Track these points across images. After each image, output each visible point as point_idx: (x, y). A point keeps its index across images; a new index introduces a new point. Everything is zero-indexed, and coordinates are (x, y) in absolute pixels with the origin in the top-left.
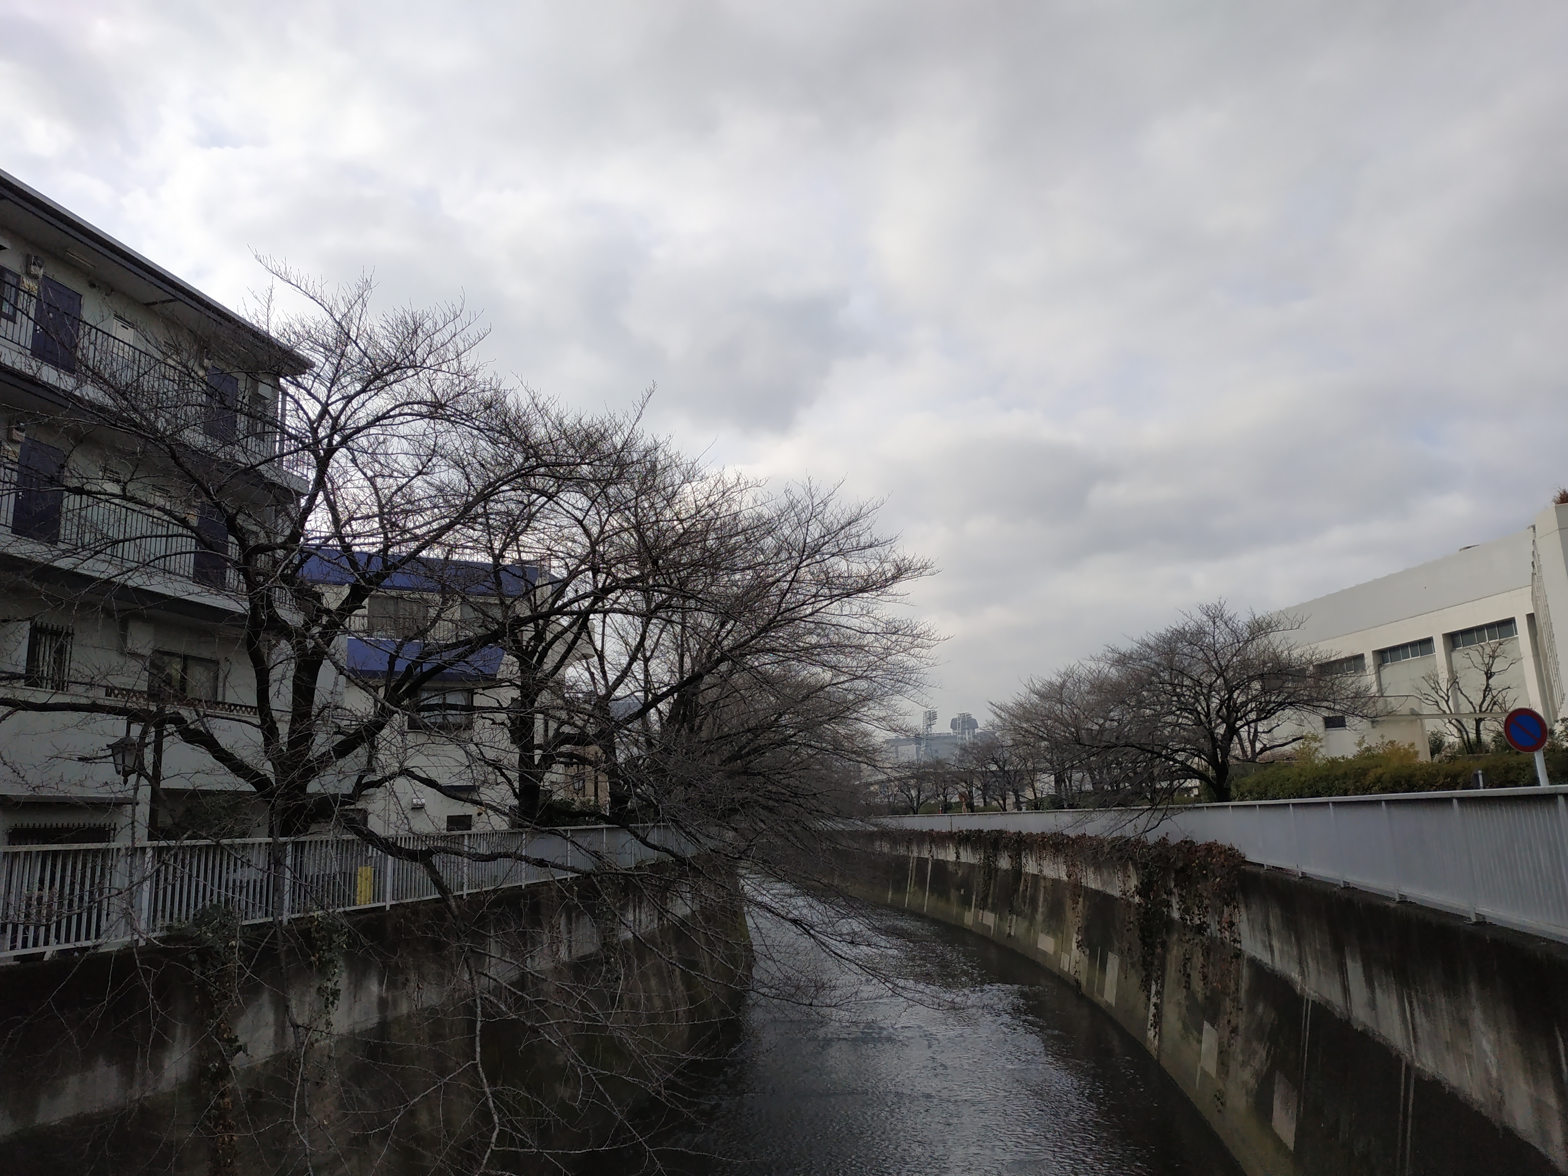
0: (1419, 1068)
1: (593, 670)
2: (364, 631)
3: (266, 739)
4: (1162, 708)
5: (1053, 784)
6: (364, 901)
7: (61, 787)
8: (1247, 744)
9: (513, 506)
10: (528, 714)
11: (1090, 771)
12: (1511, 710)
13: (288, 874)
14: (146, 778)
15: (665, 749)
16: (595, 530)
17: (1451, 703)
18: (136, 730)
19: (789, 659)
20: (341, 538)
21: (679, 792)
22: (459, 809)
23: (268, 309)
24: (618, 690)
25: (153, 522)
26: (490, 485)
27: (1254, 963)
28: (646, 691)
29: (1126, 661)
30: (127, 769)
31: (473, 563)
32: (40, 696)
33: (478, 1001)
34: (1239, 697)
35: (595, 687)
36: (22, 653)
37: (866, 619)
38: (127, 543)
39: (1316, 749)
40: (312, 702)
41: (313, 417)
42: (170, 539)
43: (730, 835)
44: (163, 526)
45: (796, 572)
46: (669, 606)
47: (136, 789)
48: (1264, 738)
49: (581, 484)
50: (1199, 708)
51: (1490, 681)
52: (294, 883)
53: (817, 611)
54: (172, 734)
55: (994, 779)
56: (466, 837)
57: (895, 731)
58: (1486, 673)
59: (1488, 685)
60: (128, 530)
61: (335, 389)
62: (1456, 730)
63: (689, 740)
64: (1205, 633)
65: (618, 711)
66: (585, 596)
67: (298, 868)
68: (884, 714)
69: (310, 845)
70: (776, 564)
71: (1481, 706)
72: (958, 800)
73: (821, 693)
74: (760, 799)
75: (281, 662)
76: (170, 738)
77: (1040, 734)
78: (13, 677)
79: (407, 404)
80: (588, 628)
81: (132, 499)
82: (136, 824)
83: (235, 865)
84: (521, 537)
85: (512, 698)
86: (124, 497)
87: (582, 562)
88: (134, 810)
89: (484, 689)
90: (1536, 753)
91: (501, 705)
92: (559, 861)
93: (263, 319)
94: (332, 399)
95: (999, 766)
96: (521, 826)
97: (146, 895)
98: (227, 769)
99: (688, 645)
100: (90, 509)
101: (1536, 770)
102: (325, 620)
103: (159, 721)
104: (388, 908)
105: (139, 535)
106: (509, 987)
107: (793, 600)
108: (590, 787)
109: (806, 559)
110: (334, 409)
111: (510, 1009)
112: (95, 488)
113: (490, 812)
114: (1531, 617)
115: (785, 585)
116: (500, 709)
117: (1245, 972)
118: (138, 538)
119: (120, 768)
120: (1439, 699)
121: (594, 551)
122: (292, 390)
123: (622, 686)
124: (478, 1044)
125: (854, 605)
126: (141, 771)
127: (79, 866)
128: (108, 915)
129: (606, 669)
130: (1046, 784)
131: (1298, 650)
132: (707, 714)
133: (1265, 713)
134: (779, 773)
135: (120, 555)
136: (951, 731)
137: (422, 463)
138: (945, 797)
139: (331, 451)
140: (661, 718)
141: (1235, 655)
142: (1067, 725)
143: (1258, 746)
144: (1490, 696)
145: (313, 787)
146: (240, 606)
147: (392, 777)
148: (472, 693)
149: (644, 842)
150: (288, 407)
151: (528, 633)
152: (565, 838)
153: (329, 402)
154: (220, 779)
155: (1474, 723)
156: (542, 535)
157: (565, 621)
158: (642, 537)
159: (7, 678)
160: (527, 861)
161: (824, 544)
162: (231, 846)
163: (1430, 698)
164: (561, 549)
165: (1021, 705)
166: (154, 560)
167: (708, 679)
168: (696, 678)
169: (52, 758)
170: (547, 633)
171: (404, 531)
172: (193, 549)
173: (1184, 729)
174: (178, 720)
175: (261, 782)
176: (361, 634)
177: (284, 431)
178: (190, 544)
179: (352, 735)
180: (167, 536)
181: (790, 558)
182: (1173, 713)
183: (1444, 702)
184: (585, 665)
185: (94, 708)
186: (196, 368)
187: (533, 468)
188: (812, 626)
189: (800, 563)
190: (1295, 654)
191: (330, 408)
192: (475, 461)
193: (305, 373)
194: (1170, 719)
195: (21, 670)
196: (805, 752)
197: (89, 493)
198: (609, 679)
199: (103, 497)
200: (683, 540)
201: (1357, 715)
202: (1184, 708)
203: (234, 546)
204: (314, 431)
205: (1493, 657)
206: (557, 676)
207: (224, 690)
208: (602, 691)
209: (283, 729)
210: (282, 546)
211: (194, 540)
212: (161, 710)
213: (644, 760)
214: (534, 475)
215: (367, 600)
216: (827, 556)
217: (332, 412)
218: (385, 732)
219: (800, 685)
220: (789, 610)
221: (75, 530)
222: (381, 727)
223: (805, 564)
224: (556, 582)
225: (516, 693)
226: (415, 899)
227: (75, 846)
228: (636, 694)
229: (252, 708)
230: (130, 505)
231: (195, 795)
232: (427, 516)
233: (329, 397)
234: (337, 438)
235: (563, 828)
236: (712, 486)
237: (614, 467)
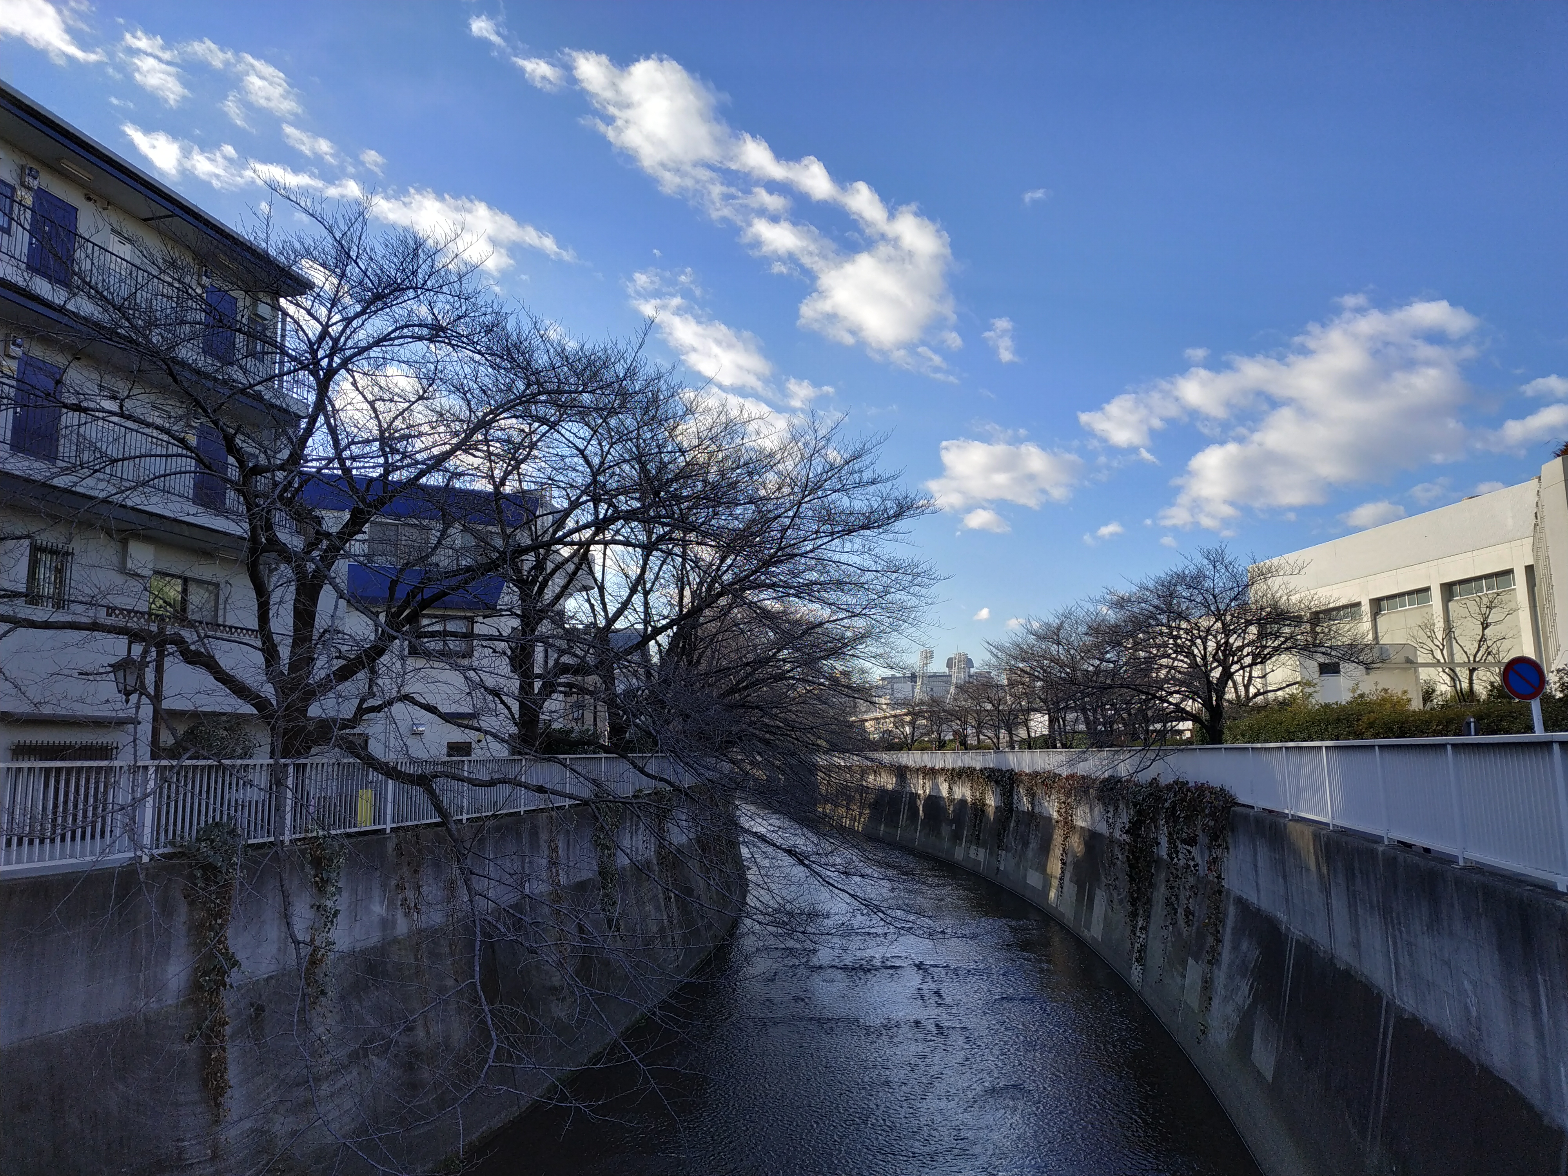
0: (1399, 1006)
1: (593, 601)
2: (365, 555)
3: (267, 660)
4: (1158, 650)
5: (1047, 723)
6: (365, 821)
7: (63, 703)
8: (1241, 689)
9: (515, 433)
10: (529, 641)
11: (1084, 710)
12: (1506, 660)
13: (289, 794)
14: (147, 696)
15: (665, 681)
16: (596, 461)
17: (1445, 652)
18: (137, 650)
19: (789, 595)
20: (342, 462)
21: (676, 725)
22: (457, 735)
23: (268, 225)
24: (618, 622)
25: (152, 442)
26: (491, 412)
27: (1240, 902)
28: (646, 622)
29: (1124, 604)
30: (128, 688)
31: (473, 490)
32: (39, 614)
33: (477, 922)
34: (1235, 641)
35: (595, 618)
36: (22, 569)
37: (866, 556)
38: (126, 462)
39: (1310, 694)
40: (313, 626)
41: (313, 339)
42: (169, 459)
43: (726, 767)
44: (161, 445)
45: (799, 508)
46: (671, 539)
47: (138, 708)
48: (1258, 683)
49: (583, 414)
50: (1196, 651)
51: (1486, 631)
52: (296, 803)
53: (818, 548)
54: (172, 654)
55: (989, 718)
56: (466, 763)
57: (892, 668)
58: (1482, 624)
59: (1483, 635)
60: (127, 449)
61: (335, 309)
62: (1449, 678)
63: (688, 672)
64: (1205, 576)
65: (618, 644)
66: (586, 526)
67: (300, 789)
68: (882, 651)
69: (311, 767)
70: (777, 499)
71: (1475, 657)
72: (952, 737)
73: (819, 630)
74: (757, 732)
75: (281, 585)
76: (171, 658)
77: (1036, 674)
78: (13, 595)
79: (407, 326)
80: (588, 559)
81: (129, 417)
82: (137, 742)
83: (237, 785)
84: (522, 466)
85: (512, 628)
86: (122, 415)
87: (583, 493)
88: (135, 728)
89: (484, 617)
90: (1532, 702)
91: (501, 634)
92: (558, 788)
93: (264, 236)
94: (333, 320)
95: (993, 705)
96: (520, 753)
97: (149, 812)
98: (228, 691)
99: (688, 579)
100: (88, 425)
101: (1532, 720)
102: (325, 544)
103: (160, 642)
104: (388, 831)
105: (138, 453)
106: (507, 909)
107: (794, 536)
108: (589, 716)
109: (809, 495)
110: (334, 331)
111: (508, 929)
112: (92, 405)
113: (489, 738)
114: (1530, 569)
115: (787, 521)
116: (500, 638)
117: (1232, 910)
118: (137, 457)
119: (121, 686)
120: (1434, 648)
121: (595, 481)
122: (291, 309)
123: (622, 617)
124: (477, 964)
125: (856, 542)
126: (143, 692)
127: (83, 782)
128: (111, 831)
129: (606, 600)
130: (1040, 724)
131: (1298, 596)
132: (706, 648)
133: (1260, 658)
134: (777, 707)
135: (119, 475)
136: (947, 670)
137: (423, 388)
138: (940, 734)
139: (331, 373)
140: (660, 651)
141: (1234, 599)
142: (1063, 665)
143: (1252, 691)
144: (1485, 646)
145: (314, 711)
146: (239, 529)
147: (390, 703)
148: (472, 621)
149: (642, 771)
150: (288, 328)
151: (529, 560)
152: (565, 766)
153: (330, 323)
154: (219, 700)
155: (1468, 672)
156: (543, 464)
157: (566, 552)
158: (643, 466)
159: (9, 597)
160: (526, 788)
161: (826, 481)
162: (233, 766)
163: (1425, 646)
164: (562, 478)
165: (1018, 646)
166: (153, 479)
167: (707, 612)
168: (695, 611)
169: (53, 674)
170: (548, 563)
171: (405, 455)
172: (193, 469)
173: (1180, 672)
174: (179, 641)
175: (261, 704)
176: (362, 559)
177: (284, 352)
178: (190, 464)
179: (354, 659)
180: (167, 456)
181: (792, 493)
182: (1169, 656)
183: (1439, 651)
184: (586, 597)
185: (94, 627)
186: (194, 284)
187: (534, 395)
188: (813, 562)
189: (803, 498)
190: (1294, 599)
191: (330, 329)
192: (475, 386)
193: (305, 293)
194: (1164, 661)
195: (22, 588)
196: (801, 689)
197: (85, 410)
198: (609, 611)
199: (101, 415)
200: (684, 475)
201: (1353, 661)
202: (1179, 649)
203: (234, 468)
204: (314, 353)
205: (1490, 608)
206: (556, 608)
207: (225, 612)
208: (602, 623)
209: (284, 652)
210: (281, 468)
211: (193, 461)
212: (161, 630)
213: (643, 691)
214: (536, 403)
215: (367, 525)
216: (829, 492)
217: (332, 333)
218: (385, 658)
219: (798, 622)
220: (790, 546)
221: (74, 447)
222: (381, 652)
223: (806, 499)
224: (557, 512)
225: (516, 623)
226: (416, 823)
227: (78, 764)
228: (635, 626)
229: (253, 631)
230: (129, 424)
231: (195, 715)
232: (428, 441)
233: (329, 319)
234: (337, 360)
235: (562, 756)
236: (715, 418)
237: (616, 396)
